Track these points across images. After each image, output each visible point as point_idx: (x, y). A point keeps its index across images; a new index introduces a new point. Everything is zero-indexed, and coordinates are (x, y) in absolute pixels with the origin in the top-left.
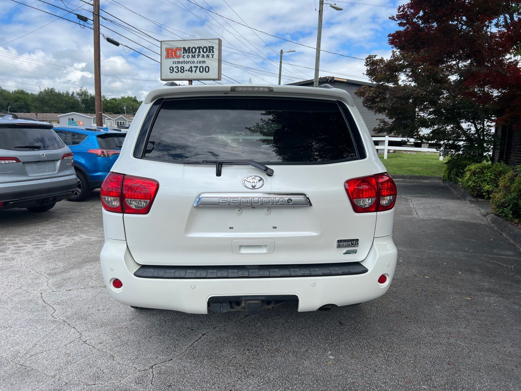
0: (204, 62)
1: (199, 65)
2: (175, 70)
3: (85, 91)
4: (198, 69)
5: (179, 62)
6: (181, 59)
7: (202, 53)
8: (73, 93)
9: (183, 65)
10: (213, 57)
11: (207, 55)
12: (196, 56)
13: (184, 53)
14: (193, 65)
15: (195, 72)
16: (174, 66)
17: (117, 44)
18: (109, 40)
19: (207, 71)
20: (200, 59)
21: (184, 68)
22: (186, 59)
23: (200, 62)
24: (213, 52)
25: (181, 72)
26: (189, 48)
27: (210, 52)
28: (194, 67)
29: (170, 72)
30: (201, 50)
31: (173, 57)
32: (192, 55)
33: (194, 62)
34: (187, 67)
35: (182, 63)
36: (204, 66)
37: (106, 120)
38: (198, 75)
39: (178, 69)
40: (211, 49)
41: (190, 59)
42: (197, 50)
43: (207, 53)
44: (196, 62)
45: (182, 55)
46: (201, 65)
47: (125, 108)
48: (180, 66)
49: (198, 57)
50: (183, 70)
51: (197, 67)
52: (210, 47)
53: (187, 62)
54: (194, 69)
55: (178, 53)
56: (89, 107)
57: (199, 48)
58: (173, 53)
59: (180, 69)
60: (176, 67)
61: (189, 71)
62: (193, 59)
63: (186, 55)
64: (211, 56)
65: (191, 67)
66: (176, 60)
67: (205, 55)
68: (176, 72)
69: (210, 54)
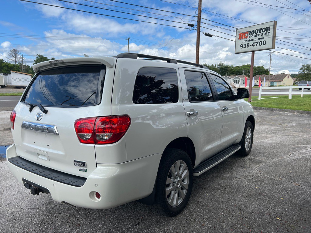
0: (263, 38)
1: (259, 41)
2: (244, 46)
3: (222, 64)
4: (259, 43)
5: (246, 41)
6: (248, 39)
7: (262, 32)
8: (216, 65)
9: (249, 42)
10: (269, 34)
11: (265, 33)
12: (258, 35)
13: (250, 35)
14: (255, 41)
15: (256, 46)
16: (243, 44)
17: (211, 36)
18: (206, 35)
19: (264, 44)
20: (260, 37)
21: (249, 44)
22: (251, 38)
23: (260, 39)
24: (269, 30)
25: (247, 47)
26: (253, 31)
27: (267, 31)
28: (256, 42)
29: (241, 48)
30: (261, 30)
31: (243, 38)
32: (255, 35)
33: (256, 39)
34: (251, 43)
35: (248, 41)
36: (262, 40)
37: (228, 79)
38: (258, 47)
39: (245, 46)
40: (268, 29)
41: (254, 38)
42: (259, 31)
43: (265, 32)
44: (257, 39)
45: (249, 36)
46: (261, 40)
47: (243, 71)
48: (246, 43)
49: (259, 36)
50: (249, 45)
51: (258, 42)
52: (267, 28)
53: (251, 40)
54: (255, 44)
55: (246, 35)
56: (223, 72)
57: (260, 29)
58: (243, 36)
59: (246, 45)
60: (244, 45)
61: (252, 45)
62: (256, 38)
63: (251, 35)
64: (267, 34)
65: (254, 43)
66: (245, 40)
67: (264, 33)
68: (244, 47)
69: (267, 32)
